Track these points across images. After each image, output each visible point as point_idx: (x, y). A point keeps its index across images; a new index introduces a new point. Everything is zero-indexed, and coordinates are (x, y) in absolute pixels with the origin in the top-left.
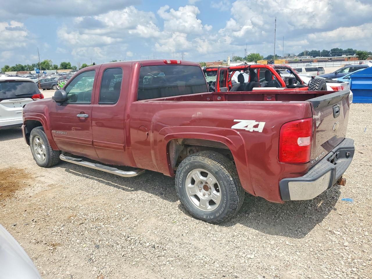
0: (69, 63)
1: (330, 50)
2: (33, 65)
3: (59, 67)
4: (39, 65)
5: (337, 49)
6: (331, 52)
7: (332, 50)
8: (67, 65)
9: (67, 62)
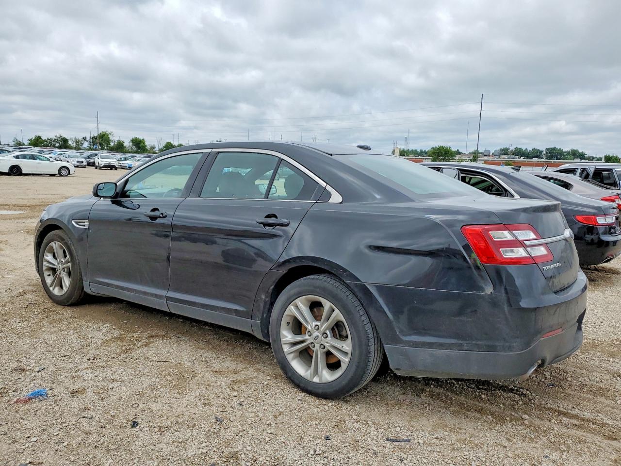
0: (143, 140)
1: (544, 149)
2: (83, 138)
3: (127, 144)
4: (94, 138)
5: (554, 149)
6: (544, 152)
7: (547, 149)
8: (140, 141)
9: (141, 138)
